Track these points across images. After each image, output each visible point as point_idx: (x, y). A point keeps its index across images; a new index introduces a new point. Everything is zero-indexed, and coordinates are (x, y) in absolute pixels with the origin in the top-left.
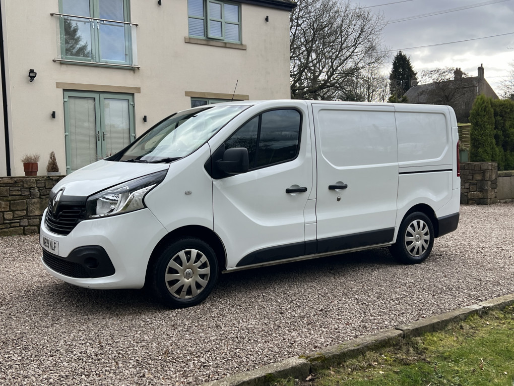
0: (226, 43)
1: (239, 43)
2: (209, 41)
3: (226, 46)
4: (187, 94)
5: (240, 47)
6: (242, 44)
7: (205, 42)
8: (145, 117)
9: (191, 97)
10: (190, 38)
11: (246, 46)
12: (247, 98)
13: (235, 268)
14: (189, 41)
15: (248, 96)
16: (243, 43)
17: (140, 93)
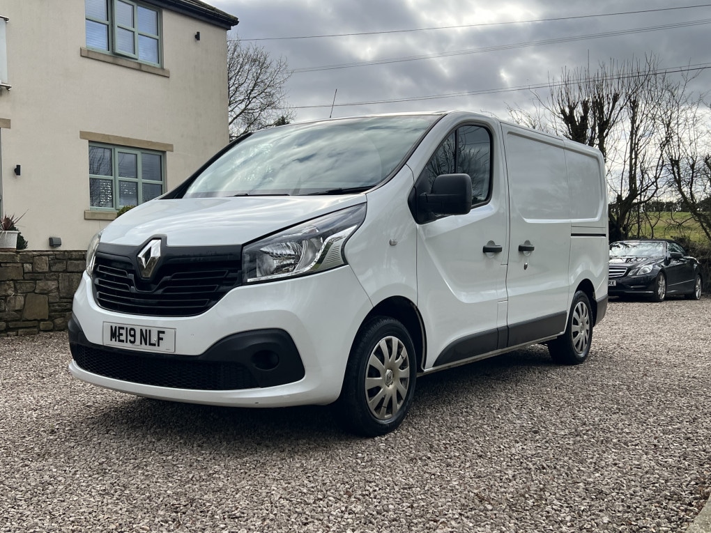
0: (140, 64)
1: (158, 66)
2: (116, 58)
3: (140, 68)
4: (83, 135)
5: (160, 72)
6: (162, 68)
7: (110, 60)
8: (18, 167)
9: (89, 141)
10: (88, 51)
11: (168, 72)
12: (170, 148)
13: (432, 369)
14: (87, 54)
15: (172, 146)
16: (165, 67)
17: (10, 128)
